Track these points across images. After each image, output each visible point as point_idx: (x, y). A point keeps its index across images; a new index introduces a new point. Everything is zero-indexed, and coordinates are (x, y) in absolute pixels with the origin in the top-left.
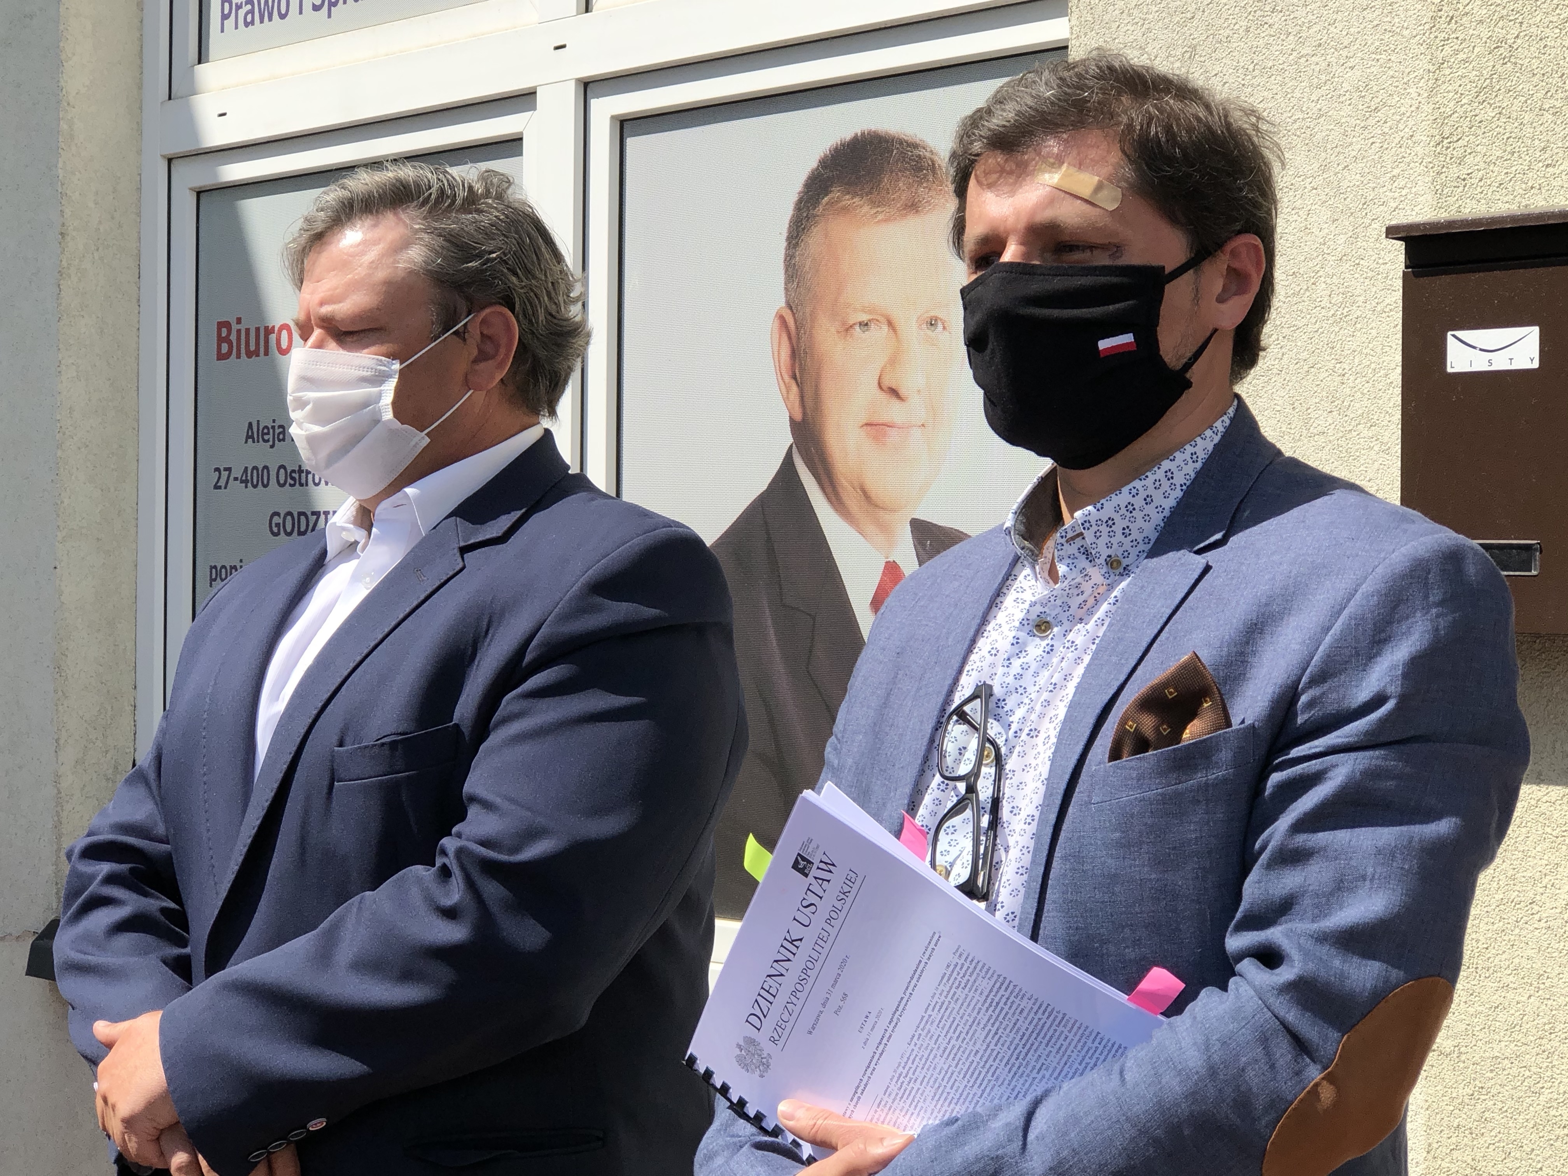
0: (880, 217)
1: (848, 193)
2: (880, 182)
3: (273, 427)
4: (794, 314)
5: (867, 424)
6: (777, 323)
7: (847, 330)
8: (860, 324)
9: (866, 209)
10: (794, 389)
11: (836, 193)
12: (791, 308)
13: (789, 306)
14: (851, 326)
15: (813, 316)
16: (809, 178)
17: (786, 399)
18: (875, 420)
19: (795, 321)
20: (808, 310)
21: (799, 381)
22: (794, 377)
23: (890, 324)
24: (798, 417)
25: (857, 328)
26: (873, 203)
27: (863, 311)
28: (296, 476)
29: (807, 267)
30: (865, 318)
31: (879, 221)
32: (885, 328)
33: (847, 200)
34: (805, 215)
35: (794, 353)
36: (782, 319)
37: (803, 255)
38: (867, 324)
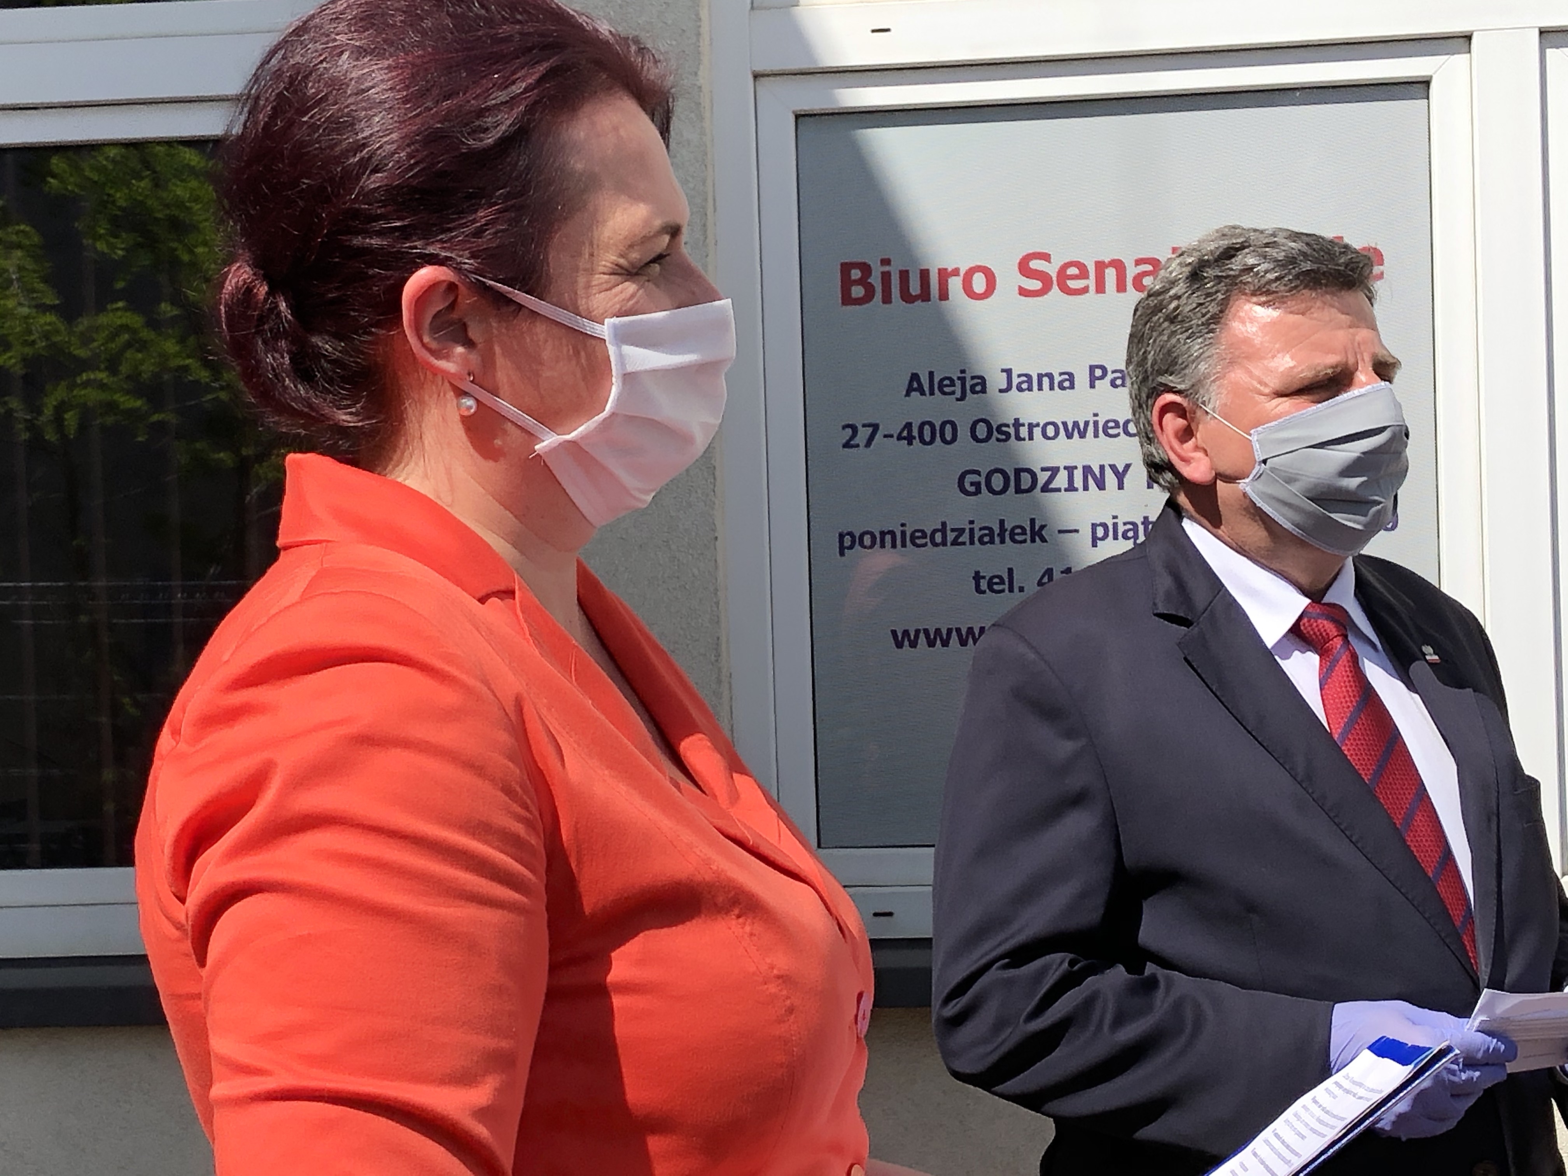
3: (963, 380)
28: (1012, 430)
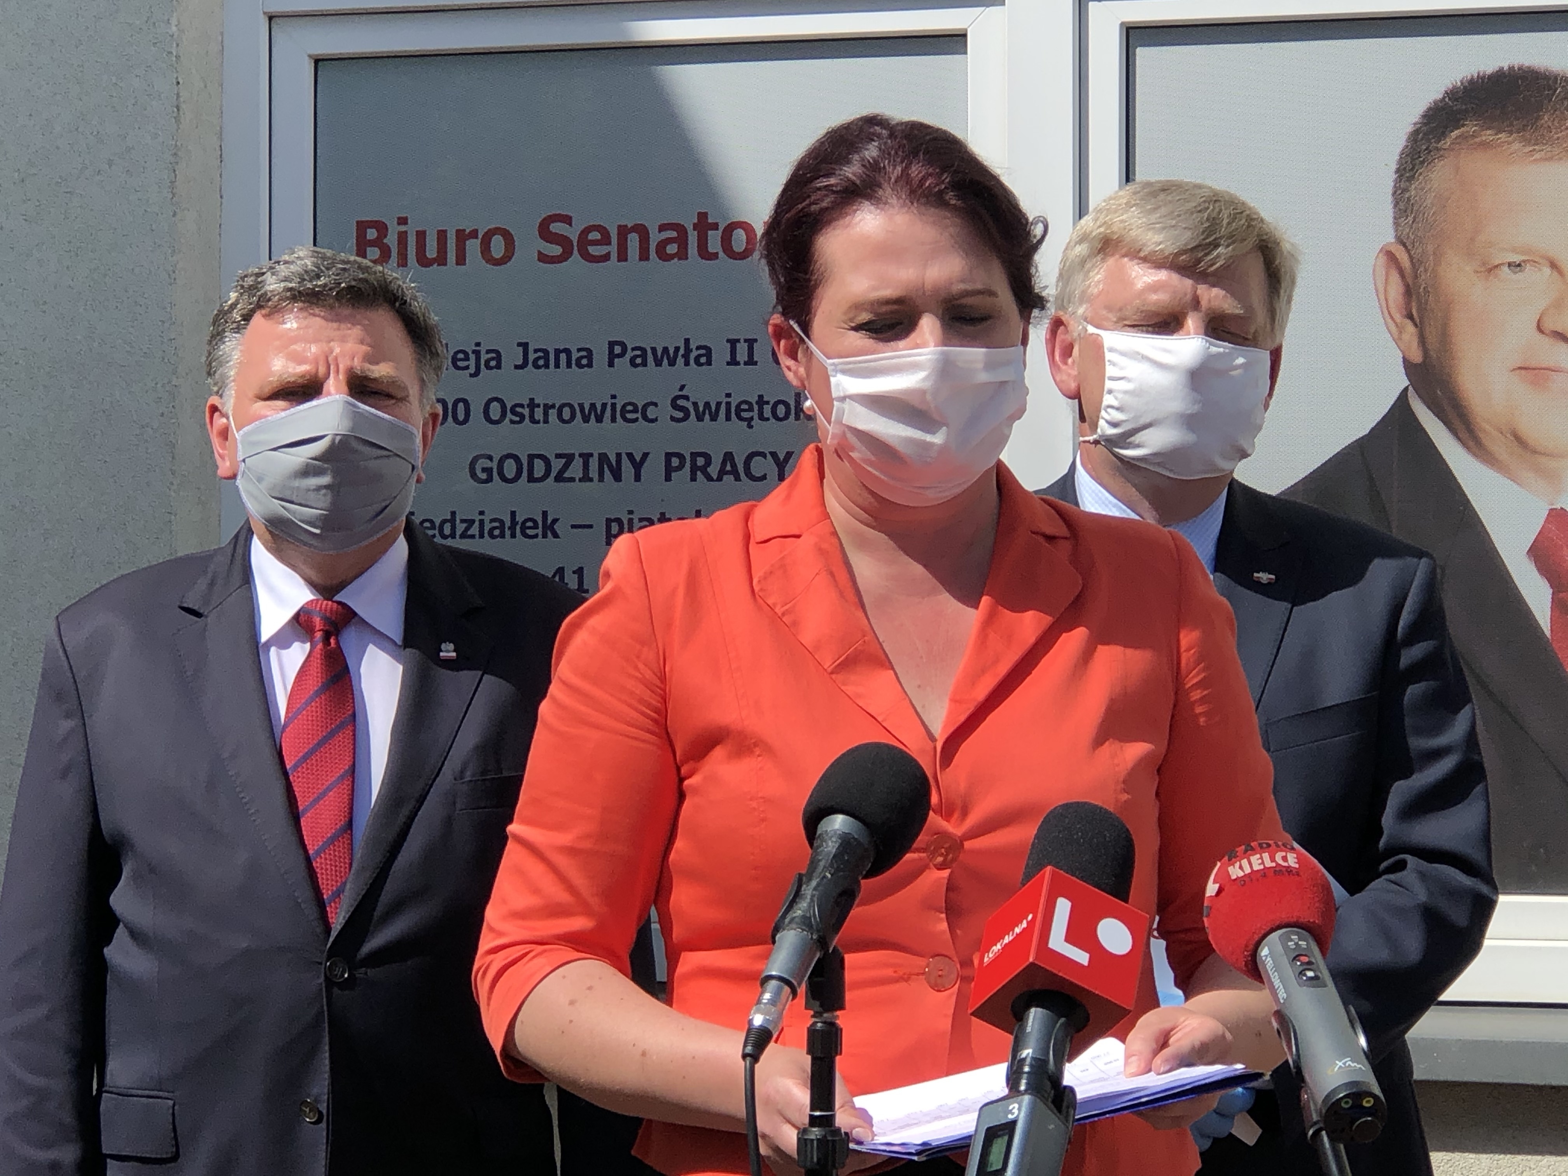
0: (1537, 156)
1: (1489, 128)
2: (1538, 118)
4: (1408, 251)
5: (1520, 368)
6: (1382, 259)
7: (1490, 270)
8: (1510, 265)
9: (1516, 146)
10: (1410, 328)
11: (1470, 127)
12: (1404, 245)
13: (1401, 241)
14: (1496, 266)
15: (1438, 255)
16: (1430, 109)
17: (1397, 341)
18: (1533, 364)
19: (1411, 258)
20: (1430, 248)
21: (1418, 321)
22: (1410, 317)
23: (1553, 265)
24: (1417, 357)
25: (1506, 269)
26: (1528, 142)
27: (1514, 250)
28: (526, 412)
29: (1429, 202)
30: (1517, 258)
31: (1535, 160)
32: (1547, 271)
33: (1488, 135)
34: (1424, 147)
35: (1408, 292)
36: (1390, 256)
37: (1422, 189)
38: (1519, 265)
